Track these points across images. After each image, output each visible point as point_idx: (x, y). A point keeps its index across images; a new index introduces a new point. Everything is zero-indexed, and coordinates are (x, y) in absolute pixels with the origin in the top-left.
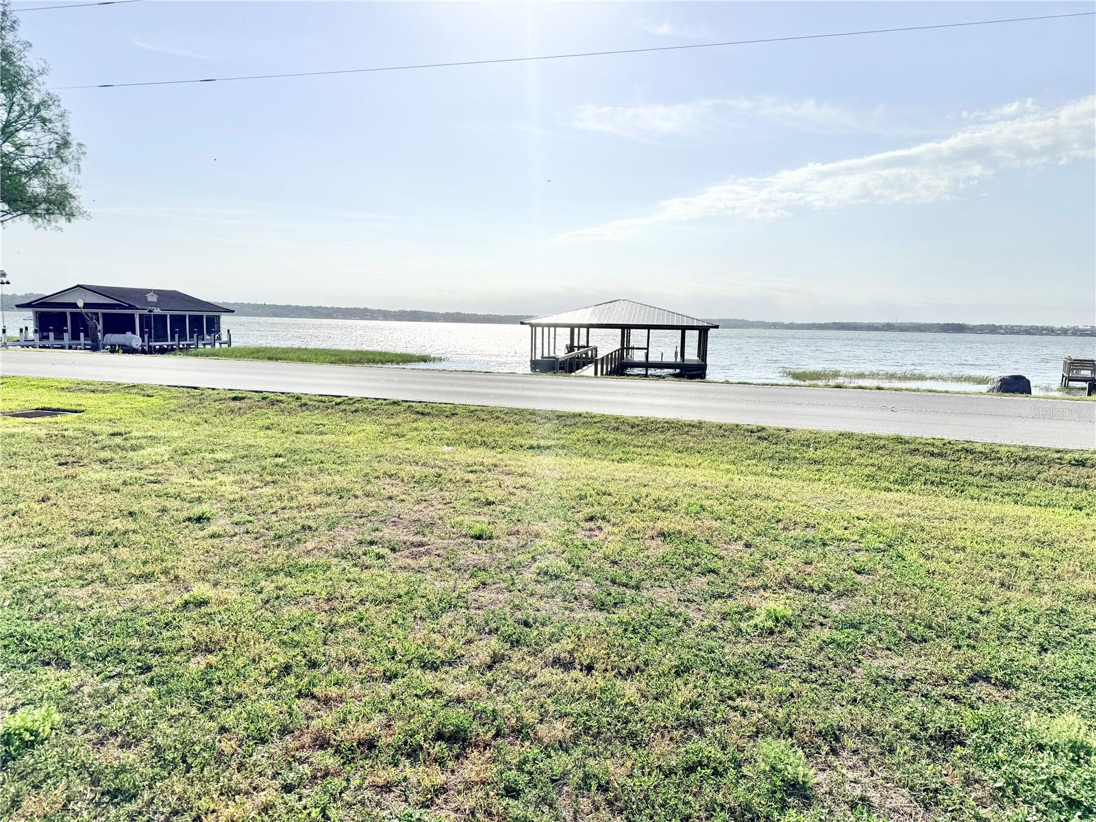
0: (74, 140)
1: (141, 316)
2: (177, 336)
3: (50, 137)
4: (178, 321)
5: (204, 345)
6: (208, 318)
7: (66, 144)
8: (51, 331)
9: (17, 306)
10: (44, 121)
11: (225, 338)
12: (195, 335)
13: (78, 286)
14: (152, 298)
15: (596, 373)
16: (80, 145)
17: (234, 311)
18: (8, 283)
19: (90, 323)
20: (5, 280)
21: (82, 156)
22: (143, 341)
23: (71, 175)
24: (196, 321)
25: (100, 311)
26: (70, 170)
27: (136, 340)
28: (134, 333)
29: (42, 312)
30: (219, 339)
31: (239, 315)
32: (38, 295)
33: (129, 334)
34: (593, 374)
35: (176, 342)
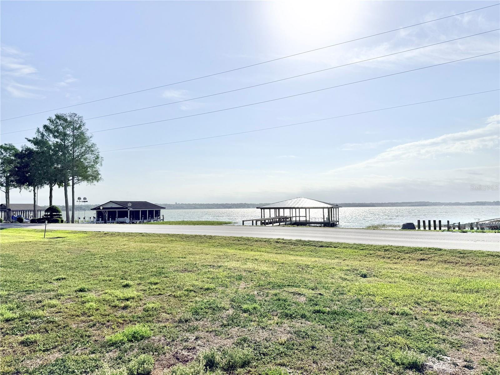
0: (101, 155)
1: (130, 211)
2: (143, 218)
4: (144, 213)
5: (154, 221)
6: (156, 211)
7: (98, 158)
8: (100, 218)
9: (91, 209)
10: (92, 151)
11: (162, 218)
12: (150, 217)
13: (111, 201)
14: (130, 205)
15: (253, 224)
16: (102, 158)
17: (165, 208)
18: (87, 201)
19: (104, 215)
20: (86, 201)
21: (102, 161)
22: (130, 220)
23: (99, 167)
24: (151, 212)
25: (117, 210)
26: (99, 166)
27: (127, 220)
29: (99, 211)
31: (168, 209)
32: (99, 205)
33: (126, 218)
34: (252, 225)
35: (143, 220)
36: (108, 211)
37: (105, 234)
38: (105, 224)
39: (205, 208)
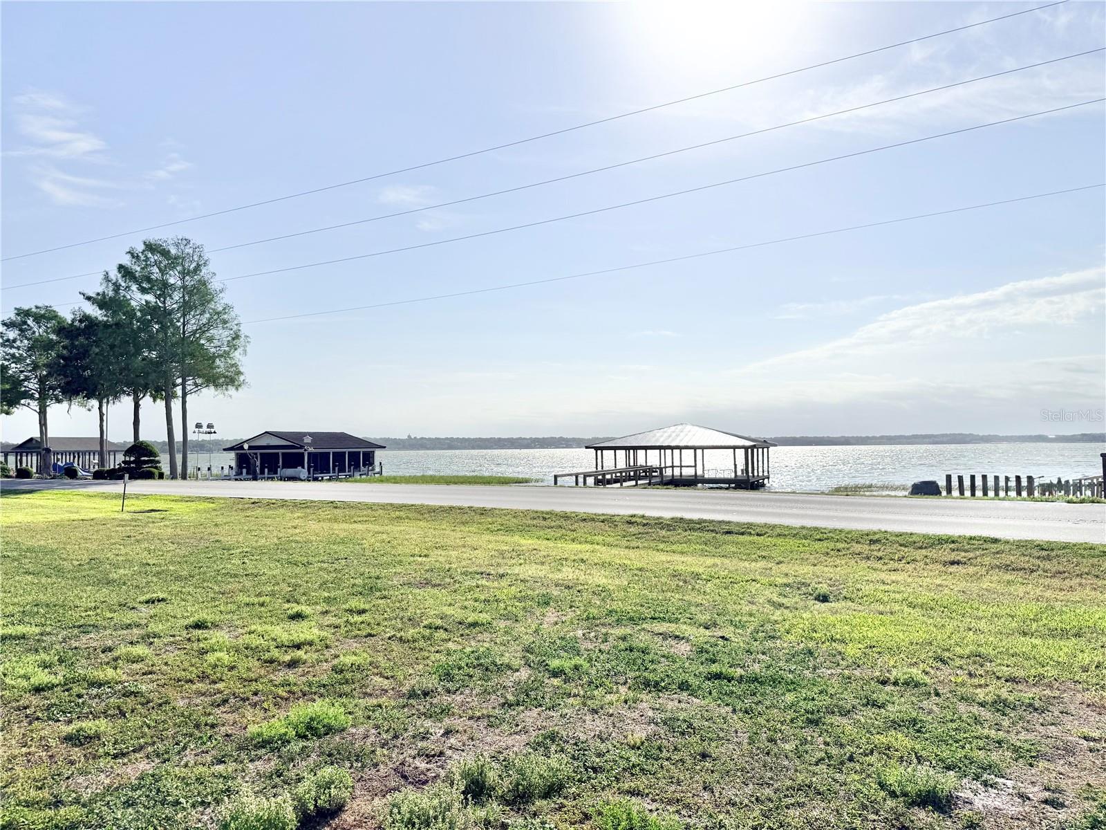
0: (244, 331)
1: (309, 454)
2: (337, 468)
3: (227, 333)
4: (339, 457)
5: (360, 475)
6: (364, 454)
7: (237, 337)
8: (244, 468)
10: (225, 322)
11: (377, 469)
12: (352, 468)
13: (266, 432)
14: (308, 440)
16: (246, 337)
17: (385, 447)
18: (215, 432)
19: (252, 461)
20: (213, 430)
21: (247, 344)
22: (309, 473)
23: (240, 357)
24: (354, 457)
25: (280, 451)
26: (240, 354)
27: (303, 472)
28: (303, 467)
29: (242, 454)
30: (373, 469)
31: (391, 449)
32: (241, 439)
33: (299, 468)
35: (336, 474)
36: (261, 454)
37: (253, 503)
38: (254, 482)
39: (473, 448)
